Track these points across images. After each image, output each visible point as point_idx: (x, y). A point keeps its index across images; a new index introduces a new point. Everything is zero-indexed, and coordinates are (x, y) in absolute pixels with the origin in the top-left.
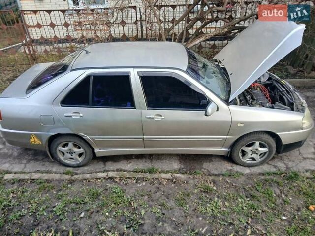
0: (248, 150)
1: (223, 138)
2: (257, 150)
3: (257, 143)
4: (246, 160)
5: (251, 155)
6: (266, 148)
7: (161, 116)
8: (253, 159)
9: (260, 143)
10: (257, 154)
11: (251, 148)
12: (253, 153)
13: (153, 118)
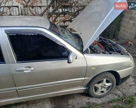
0: (99, 86)
1: (82, 80)
2: (105, 85)
3: (105, 80)
4: (98, 93)
5: (101, 89)
6: (110, 82)
7: (30, 67)
8: (102, 92)
9: (106, 80)
10: (105, 88)
11: (100, 85)
12: (102, 87)
13: (23, 71)
